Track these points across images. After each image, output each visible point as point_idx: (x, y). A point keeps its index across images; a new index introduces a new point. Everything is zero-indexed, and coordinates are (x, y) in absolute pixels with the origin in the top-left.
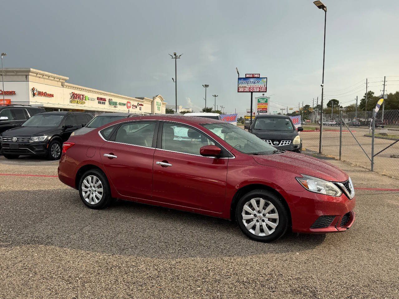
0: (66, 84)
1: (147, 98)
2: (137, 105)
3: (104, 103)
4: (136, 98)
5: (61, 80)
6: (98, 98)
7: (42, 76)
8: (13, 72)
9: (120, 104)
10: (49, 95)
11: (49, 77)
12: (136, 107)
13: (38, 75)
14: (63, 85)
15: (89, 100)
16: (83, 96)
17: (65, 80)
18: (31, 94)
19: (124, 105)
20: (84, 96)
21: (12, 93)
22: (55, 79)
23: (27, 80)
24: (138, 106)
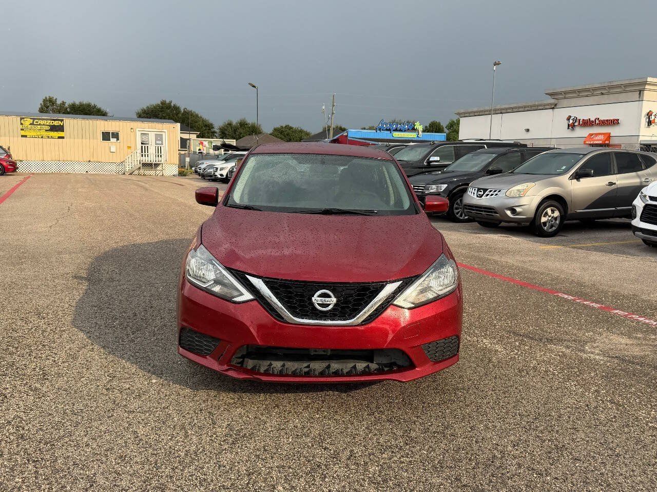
8: (619, 86)
21: (614, 122)
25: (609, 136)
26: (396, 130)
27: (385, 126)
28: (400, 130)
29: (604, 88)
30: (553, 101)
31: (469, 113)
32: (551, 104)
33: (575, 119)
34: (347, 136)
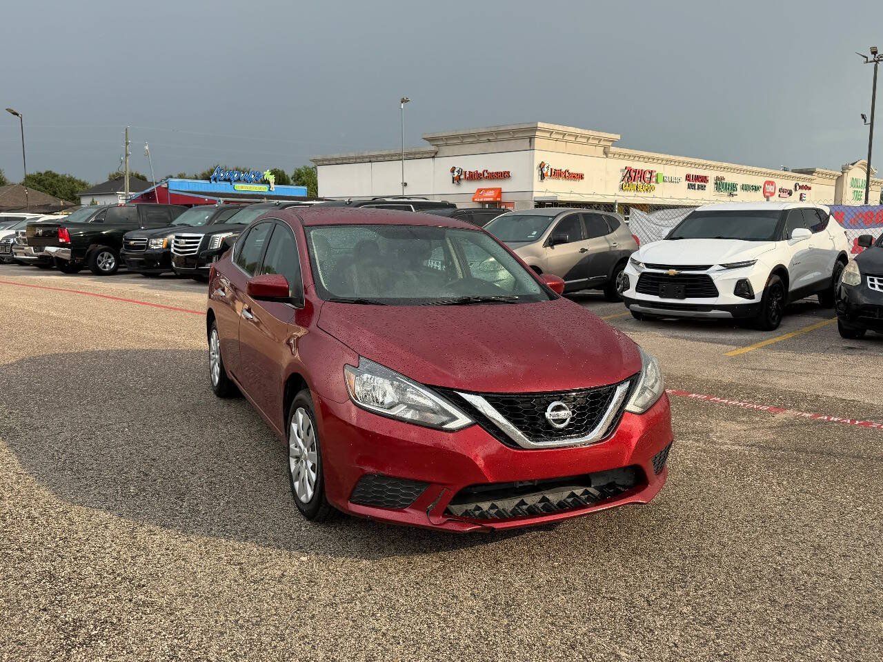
0: (613, 149)
1: (822, 170)
2: (792, 188)
3: (703, 188)
4: (793, 171)
5: (602, 143)
6: (688, 177)
7: (561, 137)
8: (507, 132)
9: (746, 188)
10: (574, 177)
11: (589, 139)
12: (790, 194)
13: (554, 136)
14: (605, 153)
15: (664, 181)
16: (651, 172)
17: (613, 141)
18: (537, 174)
19: (756, 189)
20: (654, 174)
21: (505, 176)
22: (590, 141)
23: (531, 148)
24: (796, 190)
25: (499, 192)
26: (239, 180)
27: (222, 175)
28: (246, 181)
29: (490, 134)
30: (433, 148)
31: (329, 160)
32: (431, 152)
33: (460, 171)
34: (167, 189)
